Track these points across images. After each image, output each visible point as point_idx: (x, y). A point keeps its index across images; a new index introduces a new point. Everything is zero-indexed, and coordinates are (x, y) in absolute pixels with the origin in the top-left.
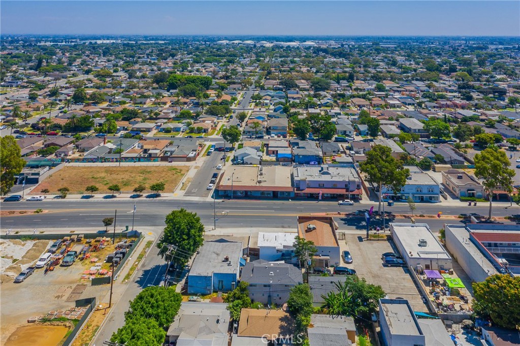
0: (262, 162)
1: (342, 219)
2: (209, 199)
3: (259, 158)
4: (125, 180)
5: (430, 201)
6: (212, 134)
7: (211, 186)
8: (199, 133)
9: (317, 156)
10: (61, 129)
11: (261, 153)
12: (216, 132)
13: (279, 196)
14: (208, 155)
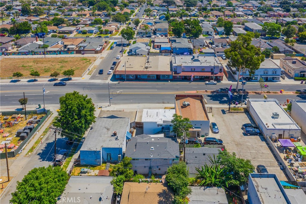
0: (149, 53)
1: (208, 96)
2: (109, 81)
3: (147, 50)
4: (47, 67)
5: (273, 80)
6: (115, 35)
7: (111, 72)
8: (106, 34)
9: (189, 48)
10: (8, 32)
11: (149, 47)
12: (118, 33)
13: (161, 78)
14: (111, 49)
